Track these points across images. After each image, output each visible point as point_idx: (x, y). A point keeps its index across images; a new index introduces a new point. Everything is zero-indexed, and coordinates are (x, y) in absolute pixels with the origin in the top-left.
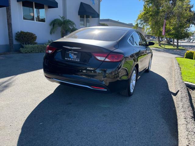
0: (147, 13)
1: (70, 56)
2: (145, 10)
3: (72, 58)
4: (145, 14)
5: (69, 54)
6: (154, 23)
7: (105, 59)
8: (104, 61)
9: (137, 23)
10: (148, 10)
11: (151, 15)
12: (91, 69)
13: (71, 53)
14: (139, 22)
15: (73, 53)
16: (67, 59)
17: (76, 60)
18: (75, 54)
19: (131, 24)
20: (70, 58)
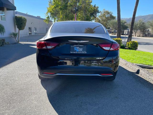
0: (57, 6)
1: (75, 49)
2: (55, 4)
3: (77, 51)
4: (55, 8)
5: (74, 48)
6: (65, 16)
7: (110, 49)
8: (109, 51)
9: (47, 16)
10: (57, 4)
11: (61, 9)
12: (100, 58)
13: (76, 46)
14: (49, 14)
15: (78, 46)
16: (72, 52)
17: (83, 53)
18: (80, 47)
19: (39, 16)
20: (75, 51)
